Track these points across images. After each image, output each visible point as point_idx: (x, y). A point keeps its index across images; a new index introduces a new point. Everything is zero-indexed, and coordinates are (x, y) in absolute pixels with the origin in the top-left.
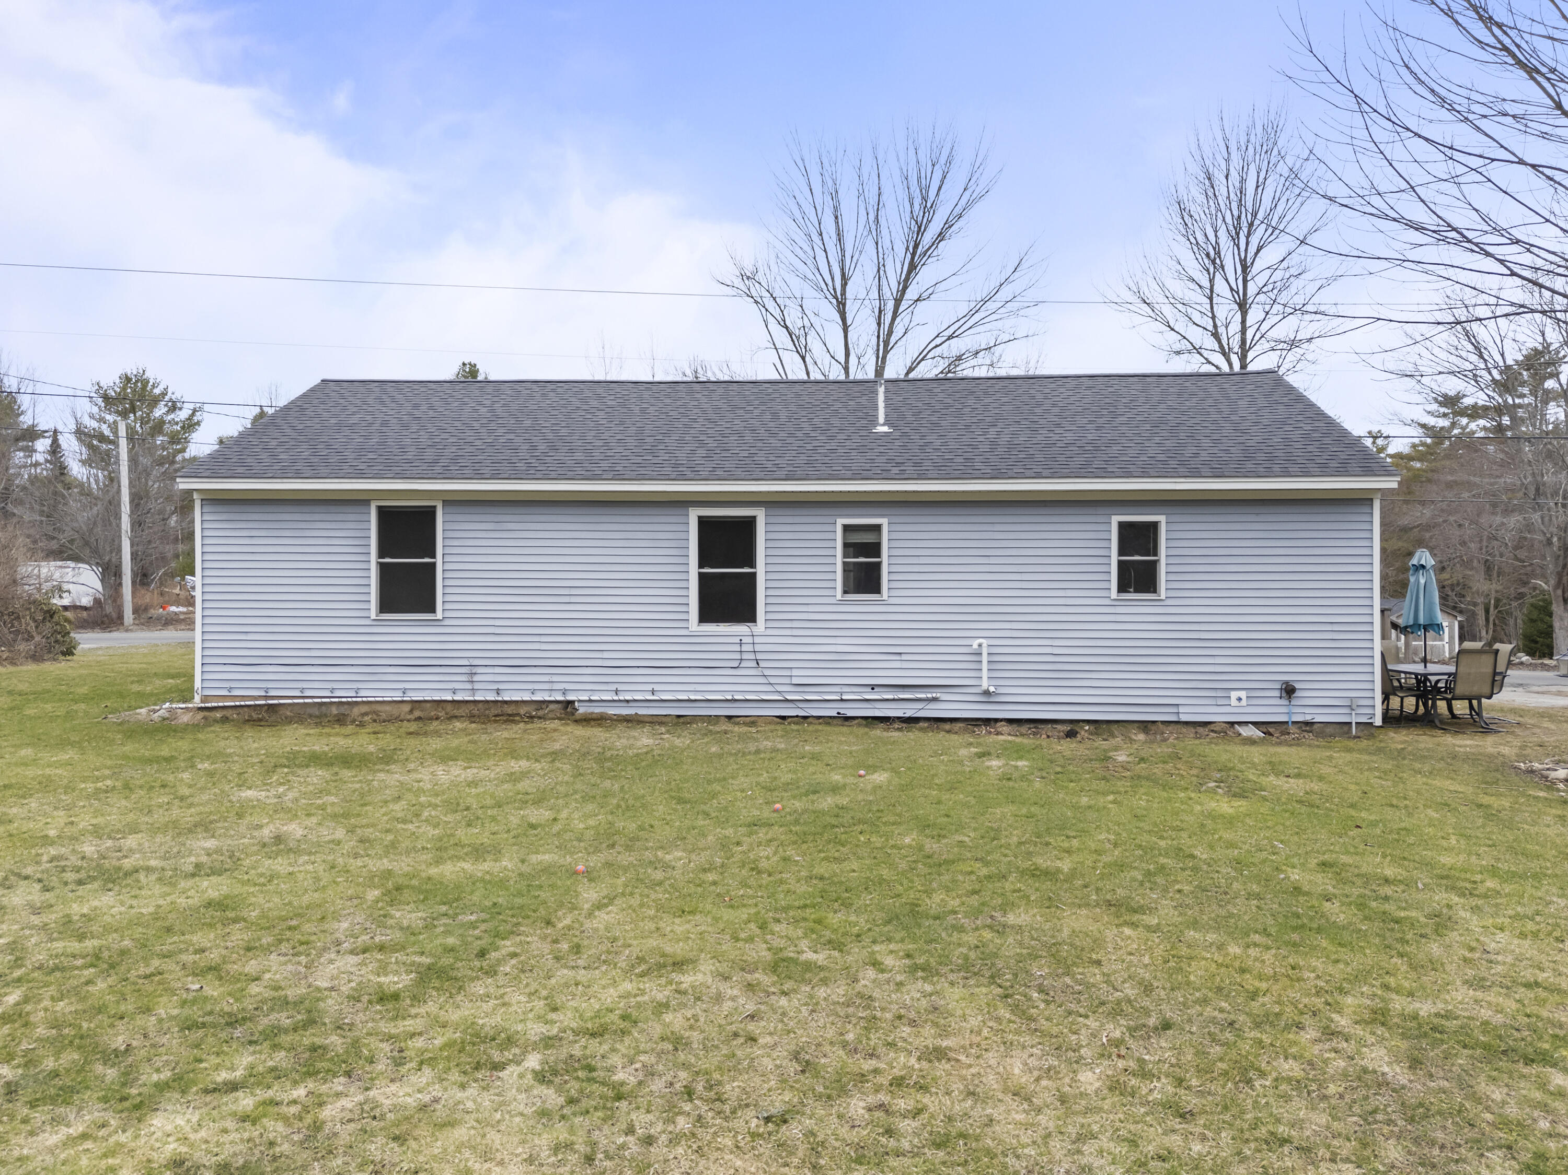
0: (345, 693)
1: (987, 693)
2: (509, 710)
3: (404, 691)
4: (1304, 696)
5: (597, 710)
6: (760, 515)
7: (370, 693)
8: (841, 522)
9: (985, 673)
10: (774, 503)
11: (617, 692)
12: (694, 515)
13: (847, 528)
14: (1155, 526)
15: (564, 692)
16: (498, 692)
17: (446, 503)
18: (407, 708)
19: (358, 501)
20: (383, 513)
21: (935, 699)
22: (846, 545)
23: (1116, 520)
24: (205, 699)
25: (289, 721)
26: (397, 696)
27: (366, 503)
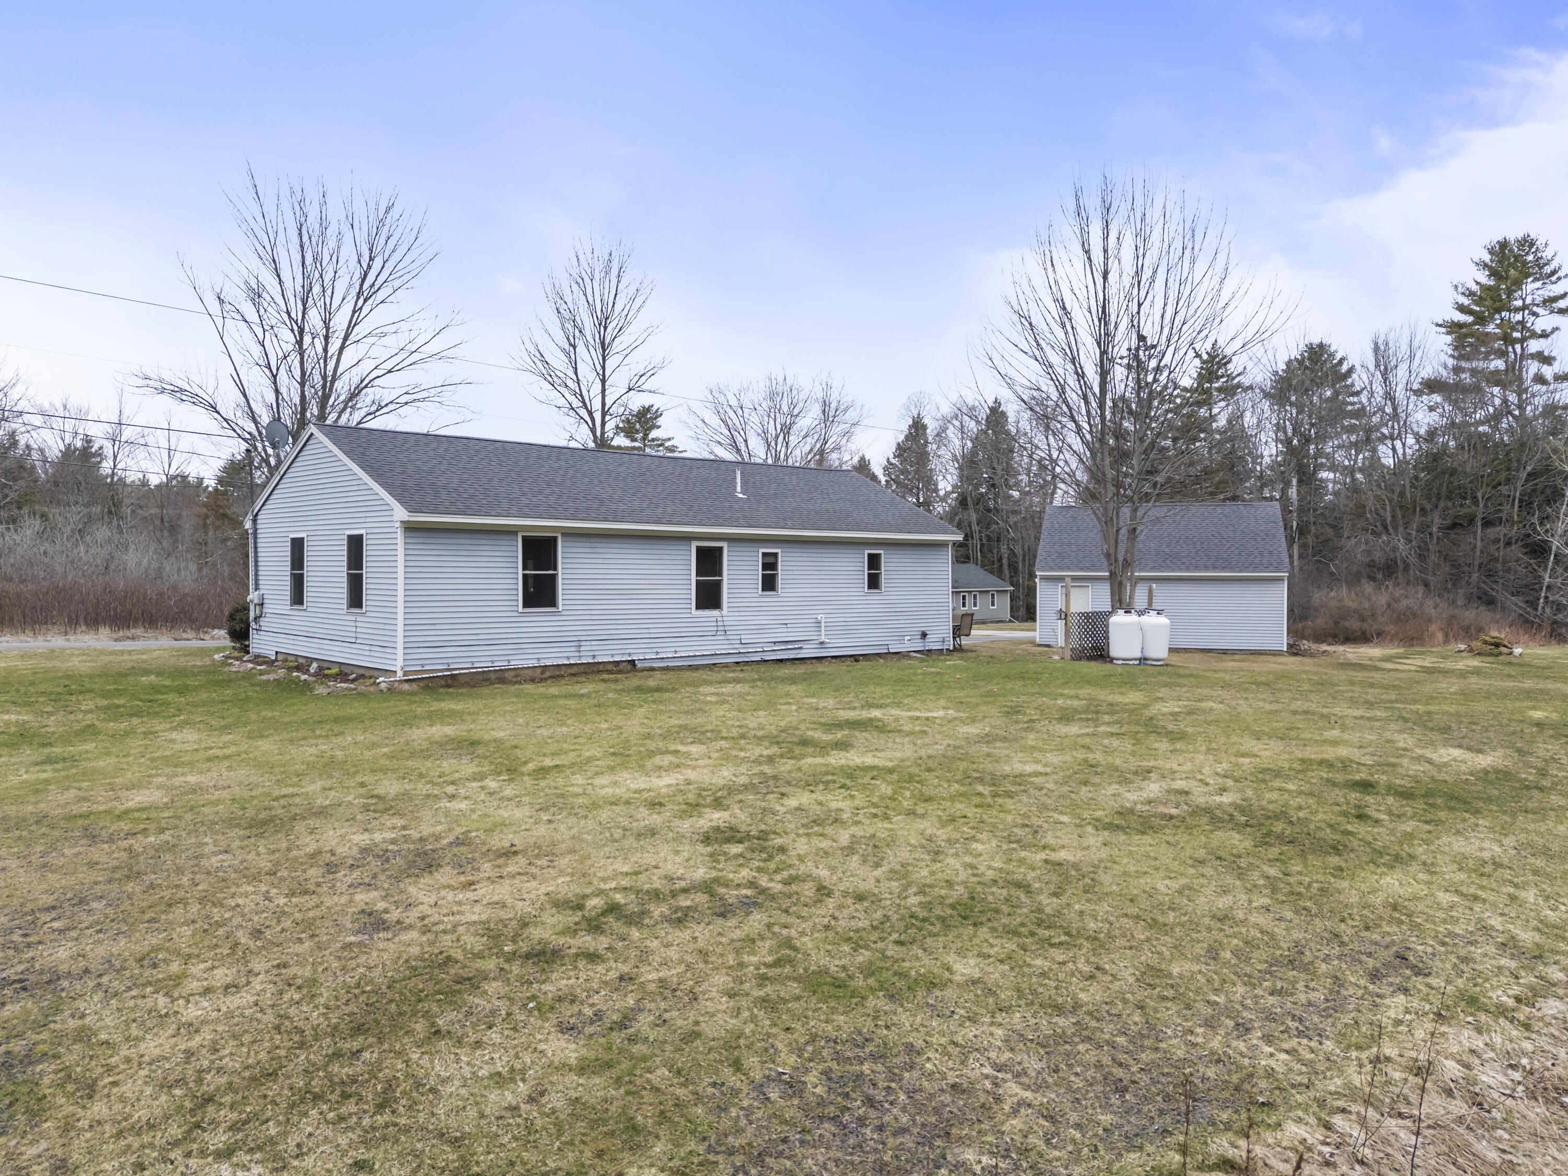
0: (500, 664)
1: (822, 643)
2: (601, 667)
3: (539, 659)
4: (930, 638)
5: (648, 665)
6: (724, 545)
7: (517, 663)
8: (761, 551)
9: (823, 633)
10: (733, 539)
11: (657, 653)
12: (694, 545)
13: (764, 554)
14: (879, 555)
15: (630, 654)
16: (594, 657)
17: (563, 534)
18: (539, 671)
19: (509, 532)
20: (525, 540)
21: (801, 648)
22: (763, 564)
23: (867, 552)
24: (406, 673)
25: (462, 685)
26: (531, 663)
27: (515, 533)
